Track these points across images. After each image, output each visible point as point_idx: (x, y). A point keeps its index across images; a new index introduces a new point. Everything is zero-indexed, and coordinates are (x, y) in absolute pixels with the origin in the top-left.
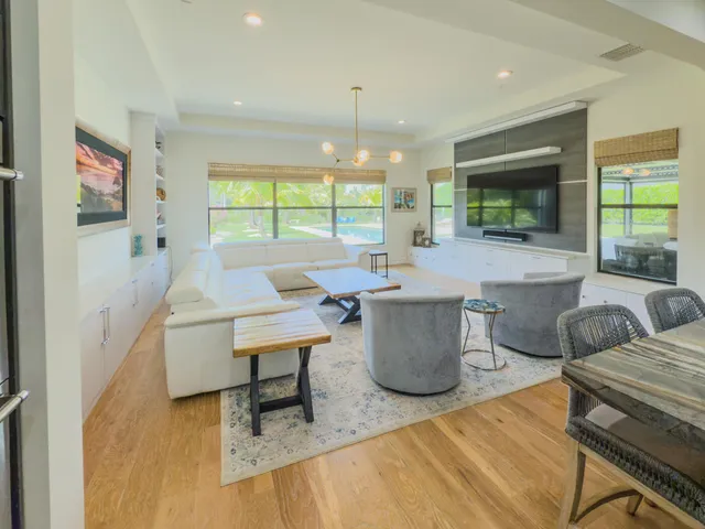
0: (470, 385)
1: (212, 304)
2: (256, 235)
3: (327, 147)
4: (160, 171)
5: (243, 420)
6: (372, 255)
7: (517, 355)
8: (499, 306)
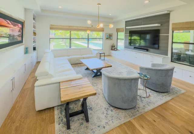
0: (140, 104)
1: (51, 76)
2: (63, 44)
3: (89, 22)
4: (34, 27)
5: (63, 121)
6: (100, 54)
7: (152, 92)
8: (148, 77)
